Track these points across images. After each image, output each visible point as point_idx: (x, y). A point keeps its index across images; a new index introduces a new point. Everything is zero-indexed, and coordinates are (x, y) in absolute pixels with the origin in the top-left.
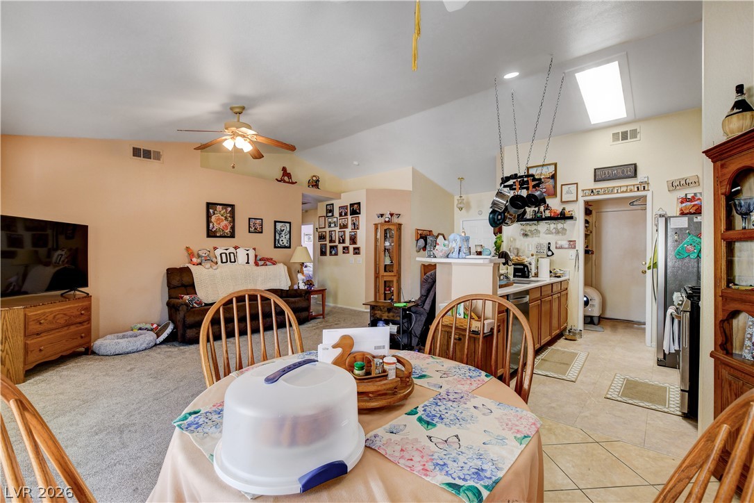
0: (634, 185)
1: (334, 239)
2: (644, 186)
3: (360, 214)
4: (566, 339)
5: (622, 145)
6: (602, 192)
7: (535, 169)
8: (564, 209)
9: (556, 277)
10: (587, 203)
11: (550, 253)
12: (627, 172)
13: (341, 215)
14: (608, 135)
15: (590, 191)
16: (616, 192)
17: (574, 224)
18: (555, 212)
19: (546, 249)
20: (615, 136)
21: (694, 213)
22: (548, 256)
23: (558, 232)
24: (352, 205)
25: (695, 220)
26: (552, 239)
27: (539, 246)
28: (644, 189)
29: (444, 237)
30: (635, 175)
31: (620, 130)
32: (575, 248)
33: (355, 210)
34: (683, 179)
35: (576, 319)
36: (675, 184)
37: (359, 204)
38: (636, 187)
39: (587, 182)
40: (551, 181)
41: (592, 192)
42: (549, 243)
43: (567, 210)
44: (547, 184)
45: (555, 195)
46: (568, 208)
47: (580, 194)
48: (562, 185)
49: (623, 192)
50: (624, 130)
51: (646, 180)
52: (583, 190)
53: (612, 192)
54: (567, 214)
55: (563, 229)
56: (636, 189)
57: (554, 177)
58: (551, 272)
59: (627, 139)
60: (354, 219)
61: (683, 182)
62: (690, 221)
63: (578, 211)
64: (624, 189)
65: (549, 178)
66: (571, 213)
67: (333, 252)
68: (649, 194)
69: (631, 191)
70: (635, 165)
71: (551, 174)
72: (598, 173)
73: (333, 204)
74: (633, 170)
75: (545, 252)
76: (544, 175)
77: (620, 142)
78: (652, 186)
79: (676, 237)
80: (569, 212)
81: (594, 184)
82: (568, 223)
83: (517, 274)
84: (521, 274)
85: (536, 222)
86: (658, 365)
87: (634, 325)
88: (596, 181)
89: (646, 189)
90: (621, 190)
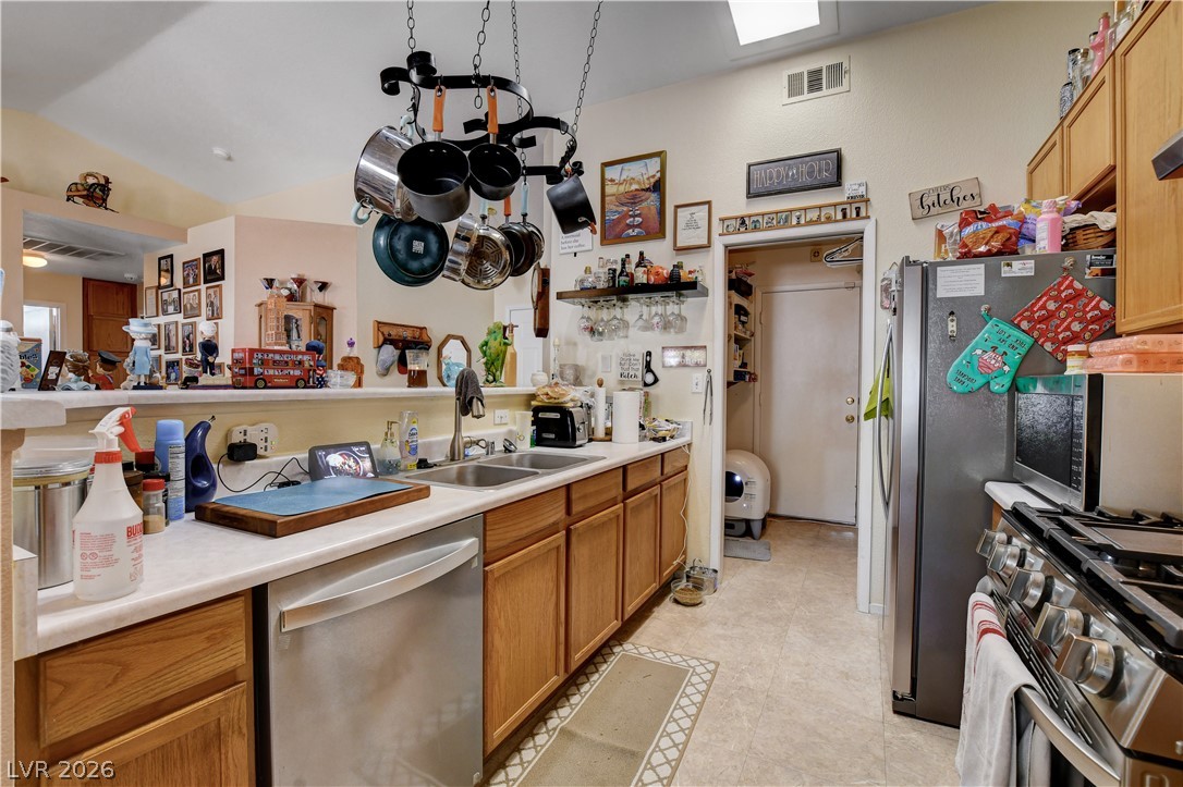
0: (835, 205)
1: (173, 343)
2: (858, 206)
3: (222, 278)
4: (676, 601)
5: (809, 105)
6: (763, 222)
7: (619, 167)
8: (678, 266)
9: (654, 439)
10: (732, 252)
11: (649, 378)
12: (820, 171)
13: (186, 284)
14: (779, 80)
15: (739, 222)
16: (794, 222)
17: (703, 307)
18: (657, 274)
19: (640, 366)
20: (794, 88)
21: (1000, 253)
22: (646, 385)
23: (666, 326)
24: (207, 256)
25: (1006, 272)
26: (653, 340)
27: (626, 359)
28: (858, 214)
30: (837, 181)
31: (804, 67)
32: (705, 366)
33: (212, 268)
34: (945, 187)
35: (705, 539)
36: (928, 202)
37: (221, 253)
38: (839, 208)
39: (732, 200)
40: (654, 196)
41: (743, 223)
42: (649, 354)
43: (687, 268)
44: (645, 204)
45: (660, 233)
46: (691, 265)
47: (717, 228)
48: (677, 207)
49: (810, 223)
50: (814, 66)
51: (862, 190)
52: (723, 220)
53: (786, 223)
54: (685, 276)
55: (680, 317)
56: (840, 216)
57: (658, 187)
58: (642, 427)
59: (820, 89)
60: (211, 291)
61: (945, 196)
62: (992, 276)
63: (712, 271)
64: (813, 215)
65: (648, 190)
66: (693, 276)
67: (173, 376)
68: (868, 228)
69: (829, 220)
70: (838, 153)
71: (652, 180)
72: (755, 176)
73: (171, 256)
74: (833, 166)
75: (639, 374)
76: (639, 183)
77: (807, 96)
78: (876, 209)
79: (952, 327)
80: (690, 272)
81: (748, 204)
82: (690, 303)
83: (545, 435)
84: (553, 436)
85: (615, 297)
86: (895, 712)
87: (833, 533)
88: (750, 195)
89: (863, 214)
90: (806, 217)
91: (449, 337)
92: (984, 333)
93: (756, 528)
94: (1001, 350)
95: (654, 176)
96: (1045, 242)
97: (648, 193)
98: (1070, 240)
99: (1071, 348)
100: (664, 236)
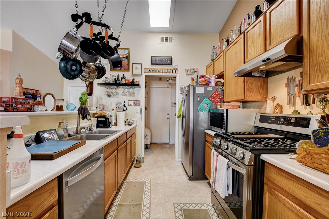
0: (171, 69)
2: (175, 70)
4: (135, 167)
5: (165, 45)
6: (155, 71)
8: (133, 79)
9: (129, 125)
10: (147, 78)
11: (125, 109)
12: (168, 61)
14: (159, 37)
15: (149, 70)
16: (162, 72)
17: (139, 90)
18: (128, 81)
19: (122, 105)
20: (162, 41)
21: (206, 85)
22: (124, 110)
23: (130, 95)
25: (207, 89)
26: (126, 99)
27: (118, 103)
28: (175, 72)
29: (53, 96)
30: (171, 64)
31: (165, 36)
32: (140, 105)
34: (192, 69)
35: (140, 151)
36: (189, 71)
38: (172, 70)
39: (147, 64)
40: (126, 60)
41: (150, 70)
42: (125, 102)
43: (135, 81)
45: (128, 70)
46: (137, 79)
47: (143, 71)
48: (133, 64)
49: (165, 73)
50: (167, 36)
51: (176, 67)
52: (145, 69)
53: (160, 72)
54: (136, 83)
55: (133, 93)
56: (172, 72)
57: (128, 57)
58: (125, 122)
59: (168, 42)
61: (192, 71)
62: (205, 89)
63: (142, 81)
64: (166, 71)
65: (124, 58)
66: (138, 82)
68: (177, 75)
69: (169, 72)
70: (171, 57)
71: (126, 55)
72: (153, 59)
74: (170, 60)
75: (122, 107)
76: (122, 55)
77: (165, 43)
78: (179, 71)
79: (199, 99)
80: (137, 81)
81: (151, 66)
82: (136, 89)
83: (100, 125)
84: (103, 125)
85: (116, 86)
86: (189, 180)
87: (164, 146)
88: (152, 64)
89: (176, 72)
90: (164, 71)
91: (47, 94)
92: (204, 101)
93: (149, 146)
94: (207, 104)
95: (126, 54)
96: (213, 84)
97: (125, 59)
98: (216, 84)
99: (218, 104)
100: (129, 71)
